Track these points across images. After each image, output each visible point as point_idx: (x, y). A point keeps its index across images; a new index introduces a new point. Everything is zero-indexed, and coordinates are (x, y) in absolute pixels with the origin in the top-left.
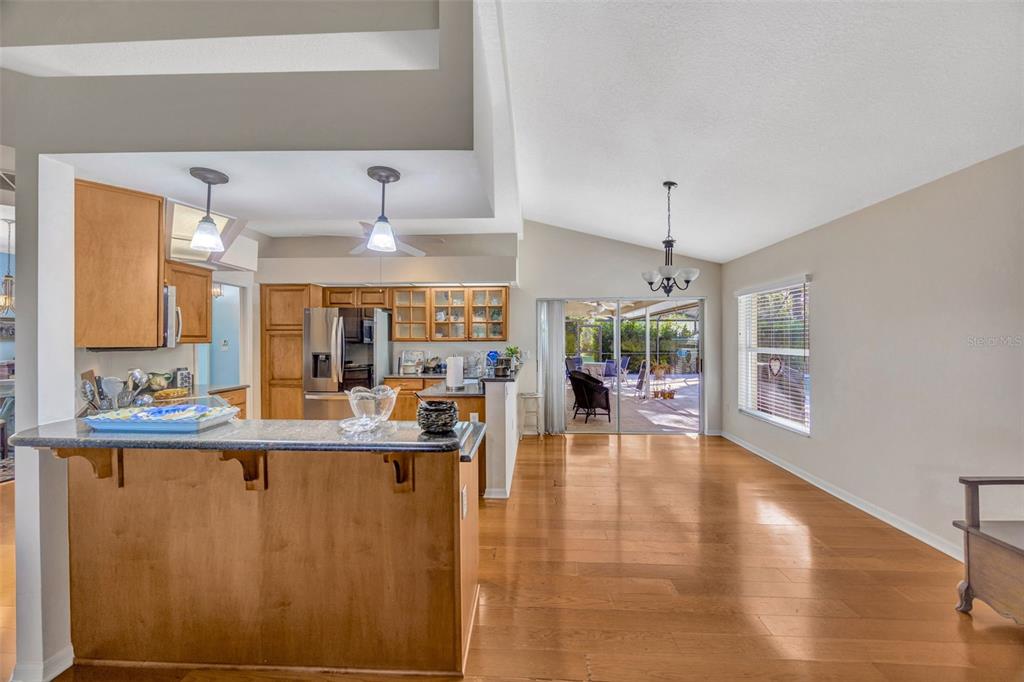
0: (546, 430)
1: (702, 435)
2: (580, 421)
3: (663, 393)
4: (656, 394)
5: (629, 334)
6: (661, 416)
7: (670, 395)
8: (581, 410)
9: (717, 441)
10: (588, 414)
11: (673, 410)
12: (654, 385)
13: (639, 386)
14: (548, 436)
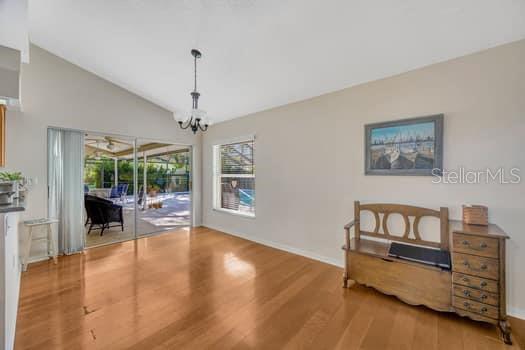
0: (60, 251)
1: (192, 228)
2: (96, 234)
3: (155, 205)
4: (150, 206)
5: (126, 170)
6: (159, 220)
7: (159, 206)
8: (96, 226)
9: (201, 229)
10: (103, 229)
11: (164, 215)
12: (149, 200)
13: (140, 202)
14: (62, 256)
